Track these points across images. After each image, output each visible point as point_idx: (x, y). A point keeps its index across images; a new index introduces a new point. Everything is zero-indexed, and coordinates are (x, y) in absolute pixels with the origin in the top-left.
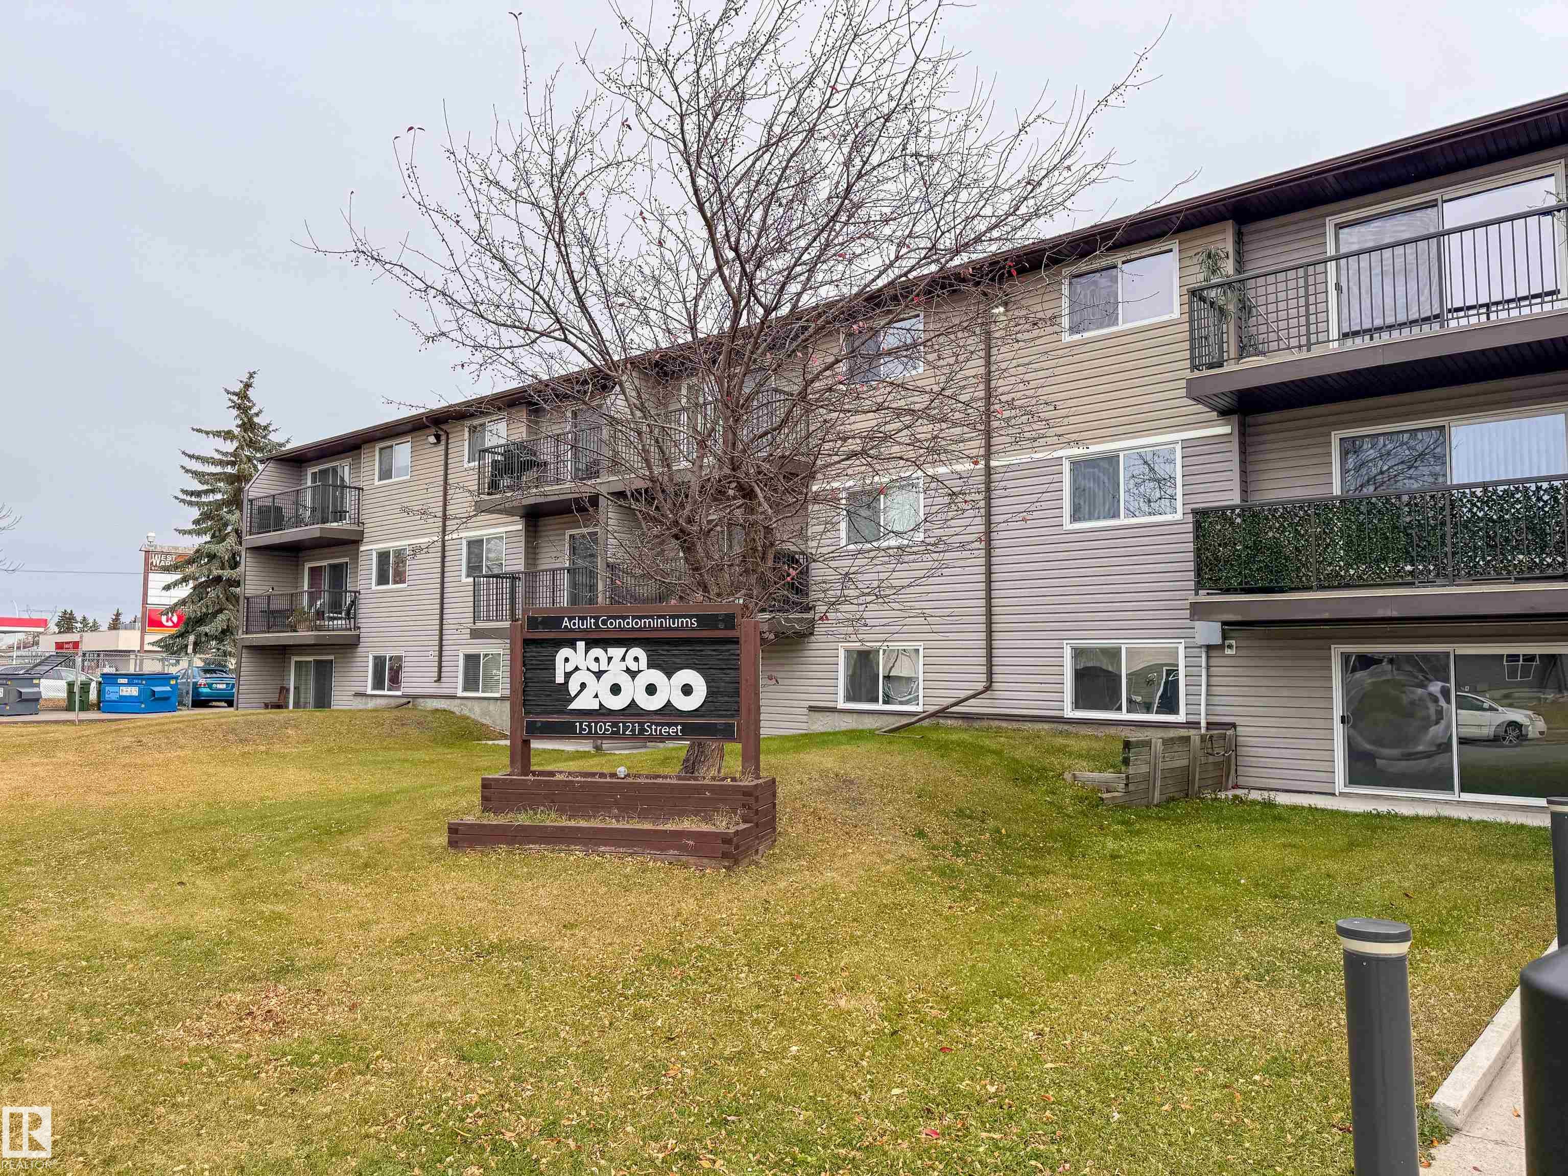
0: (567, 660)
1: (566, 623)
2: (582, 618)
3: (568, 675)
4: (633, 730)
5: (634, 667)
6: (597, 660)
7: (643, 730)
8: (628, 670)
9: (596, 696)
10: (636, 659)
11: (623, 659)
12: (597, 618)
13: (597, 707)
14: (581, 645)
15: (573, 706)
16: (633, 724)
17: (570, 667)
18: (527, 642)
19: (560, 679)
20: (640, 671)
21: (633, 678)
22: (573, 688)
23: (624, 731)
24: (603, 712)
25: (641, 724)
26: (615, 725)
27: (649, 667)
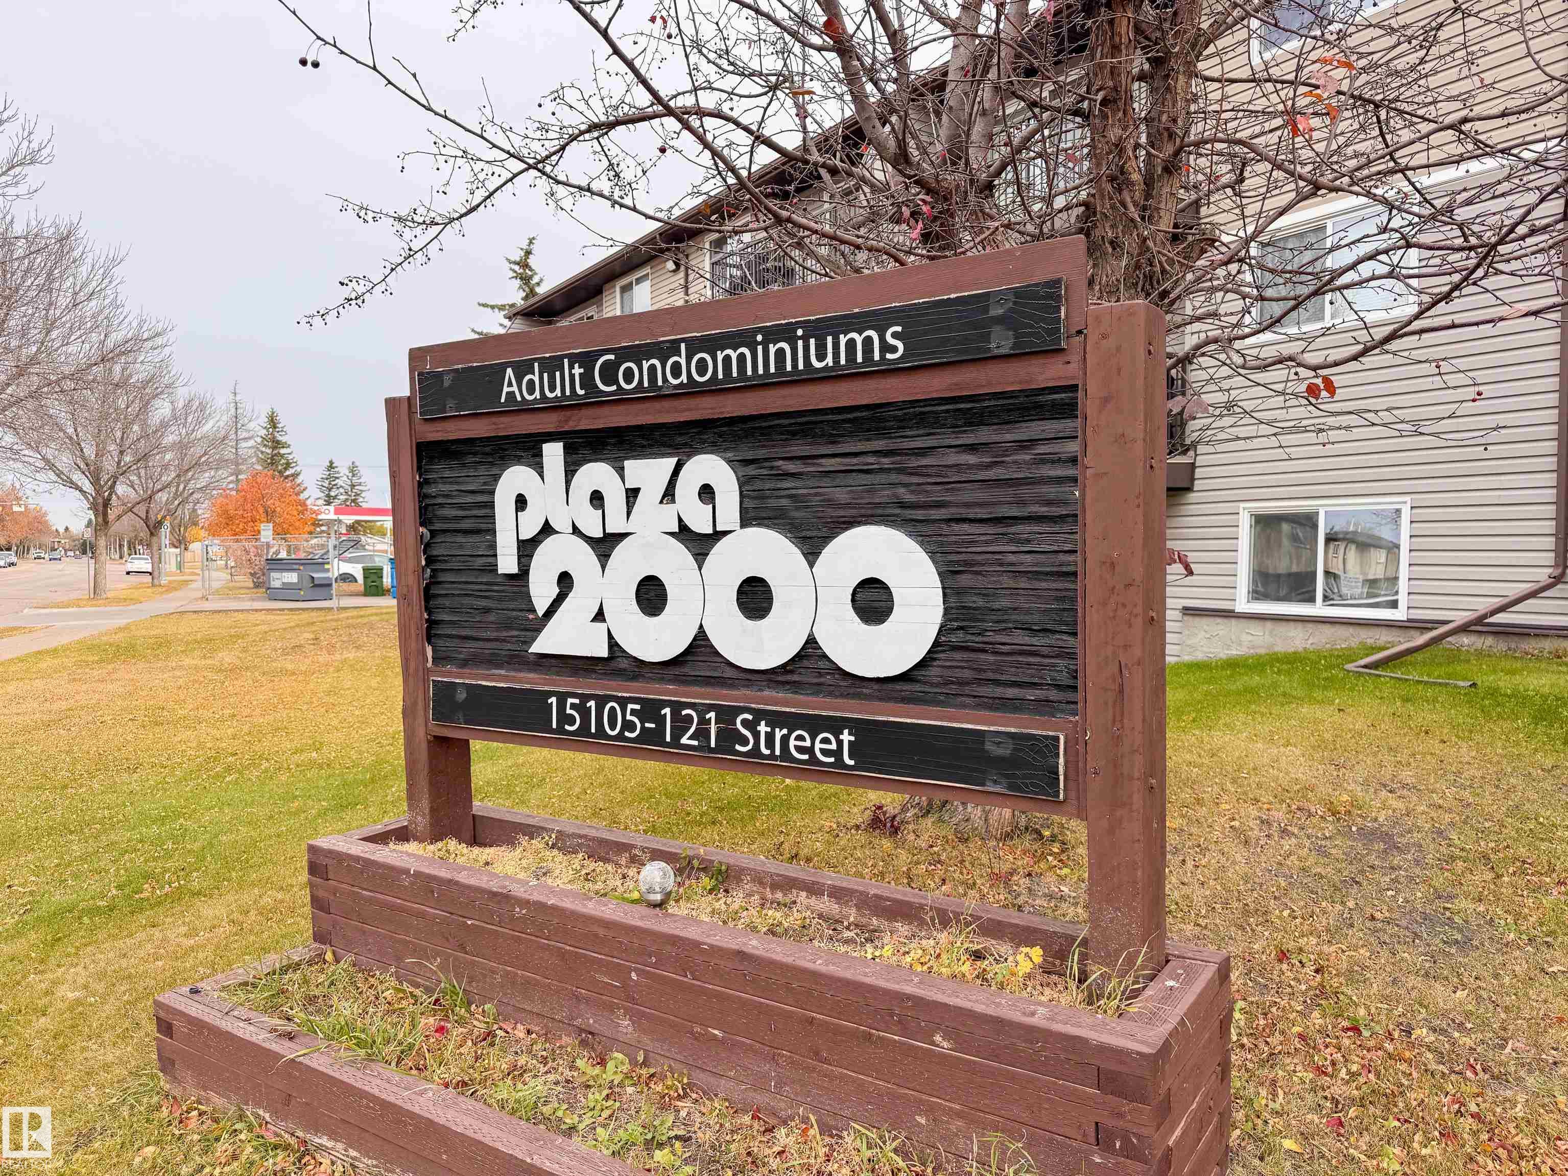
1: (510, 386)
2: (551, 366)
3: (526, 550)
6: (597, 498)
7: (730, 735)
8: (683, 533)
9: (600, 616)
10: (707, 493)
11: (669, 494)
12: (587, 360)
13: (603, 651)
14: (553, 453)
15: (544, 644)
16: (702, 710)
17: (530, 525)
18: (427, 452)
19: (507, 563)
20: (718, 535)
21: (700, 557)
22: (542, 589)
24: (618, 667)
25: (727, 715)
26: (650, 710)
27: (746, 521)
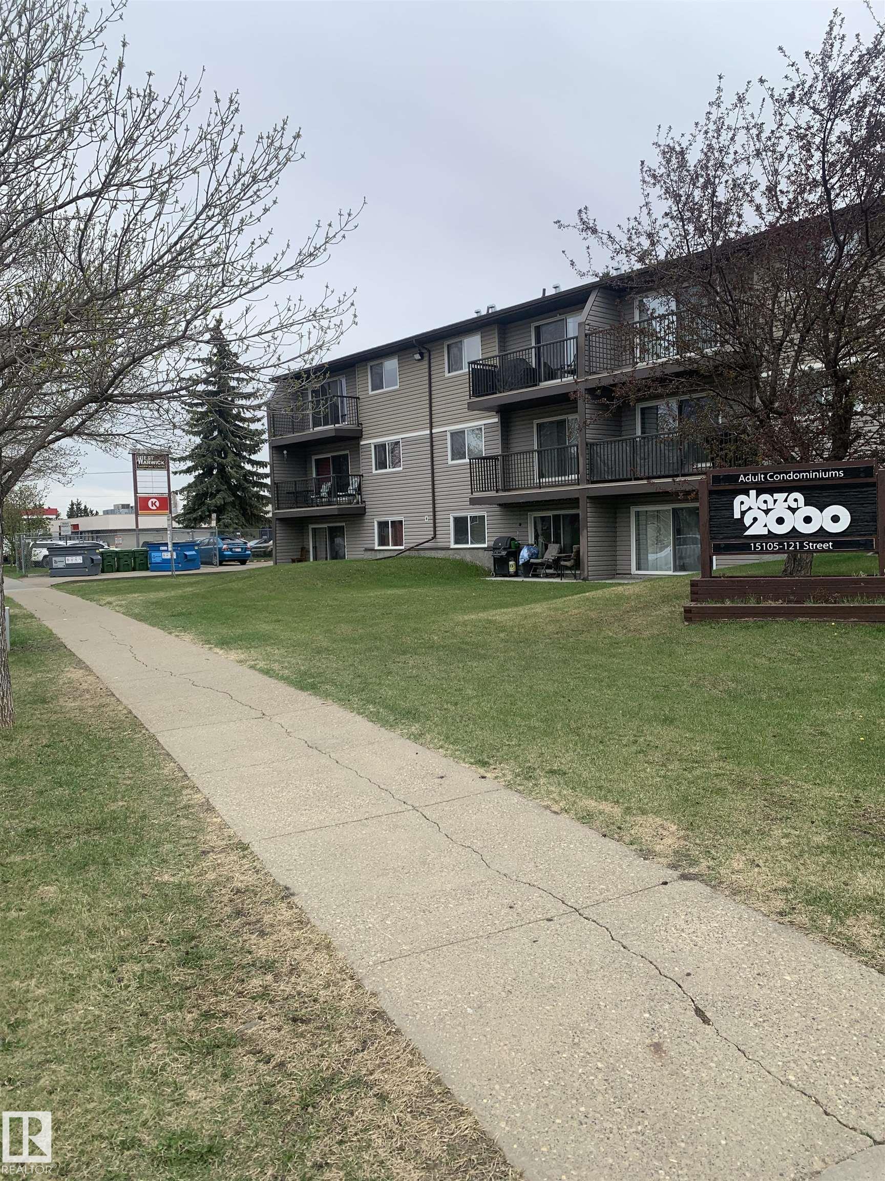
0: (742, 503)
1: (742, 478)
2: (755, 475)
3: (743, 513)
4: (795, 547)
5: (794, 505)
6: (765, 502)
7: (802, 546)
8: (789, 508)
9: (766, 526)
10: (796, 500)
11: (786, 501)
12: (766, 474)
13: (766, 533)
14: (753, 493)
15: (747, 533)
16: (795, 543)
17: (744, 508)
18: (711, 493)
19: (737, 515)
20: (798, 508)
21: (794, 513)
22: (747, 521)
23: (788, 548)
24: (771, 536)
25: (801, 543)
26: (781, 544)
27: (805, 505)
